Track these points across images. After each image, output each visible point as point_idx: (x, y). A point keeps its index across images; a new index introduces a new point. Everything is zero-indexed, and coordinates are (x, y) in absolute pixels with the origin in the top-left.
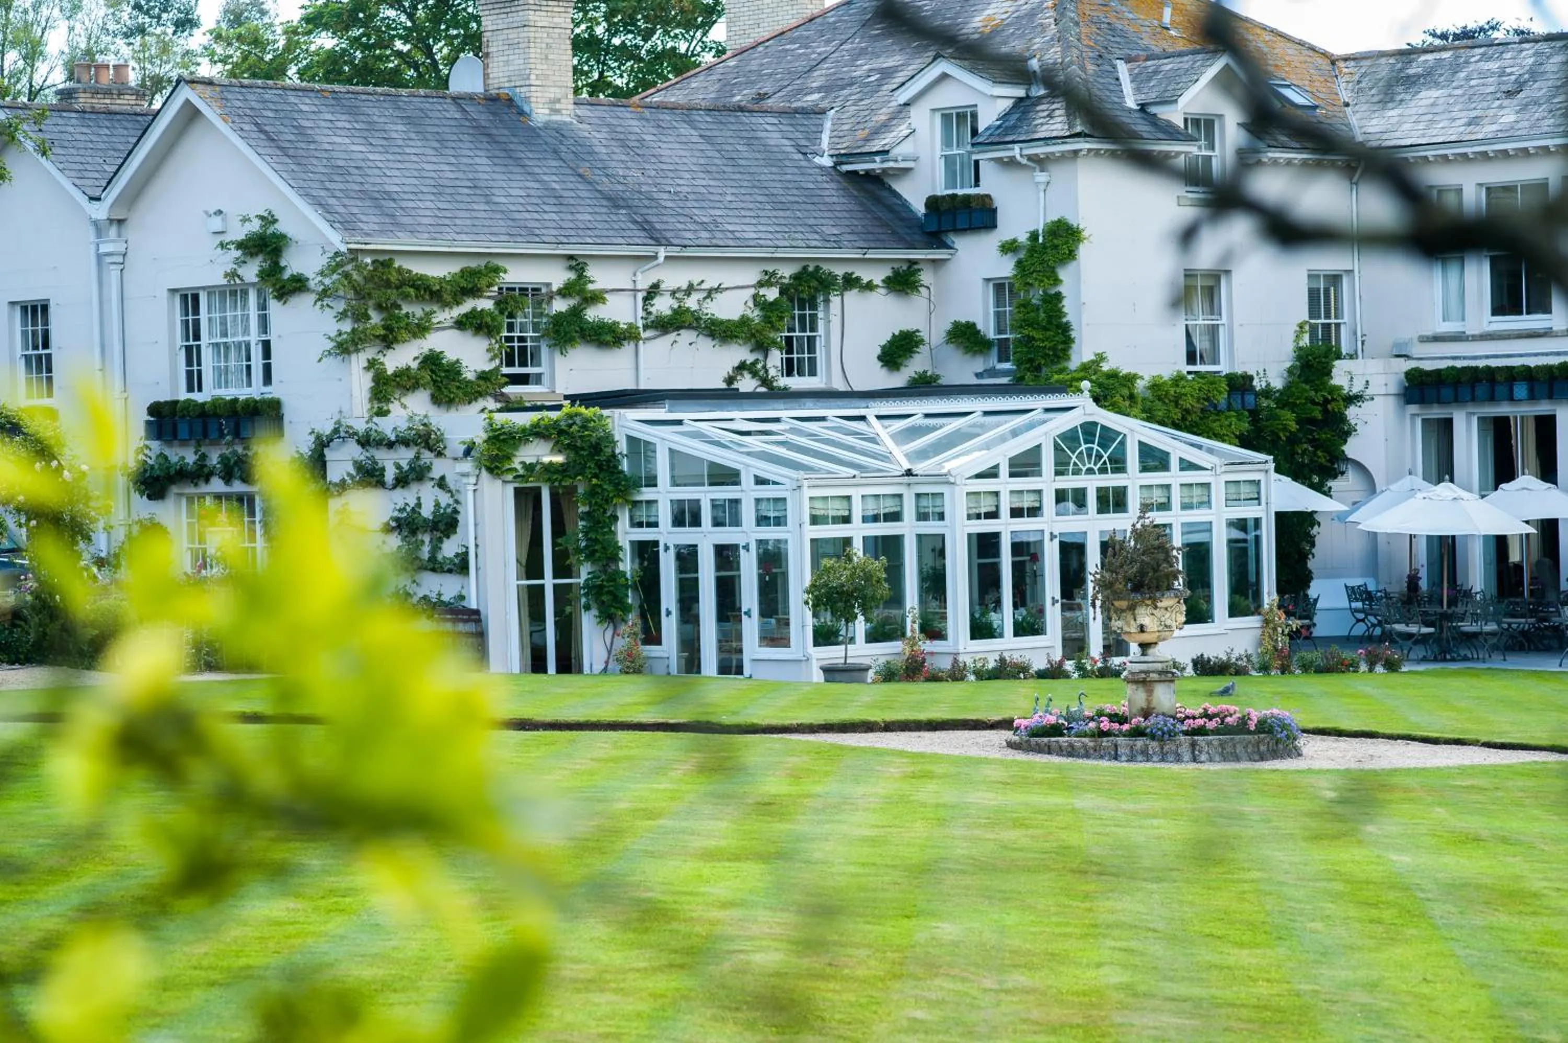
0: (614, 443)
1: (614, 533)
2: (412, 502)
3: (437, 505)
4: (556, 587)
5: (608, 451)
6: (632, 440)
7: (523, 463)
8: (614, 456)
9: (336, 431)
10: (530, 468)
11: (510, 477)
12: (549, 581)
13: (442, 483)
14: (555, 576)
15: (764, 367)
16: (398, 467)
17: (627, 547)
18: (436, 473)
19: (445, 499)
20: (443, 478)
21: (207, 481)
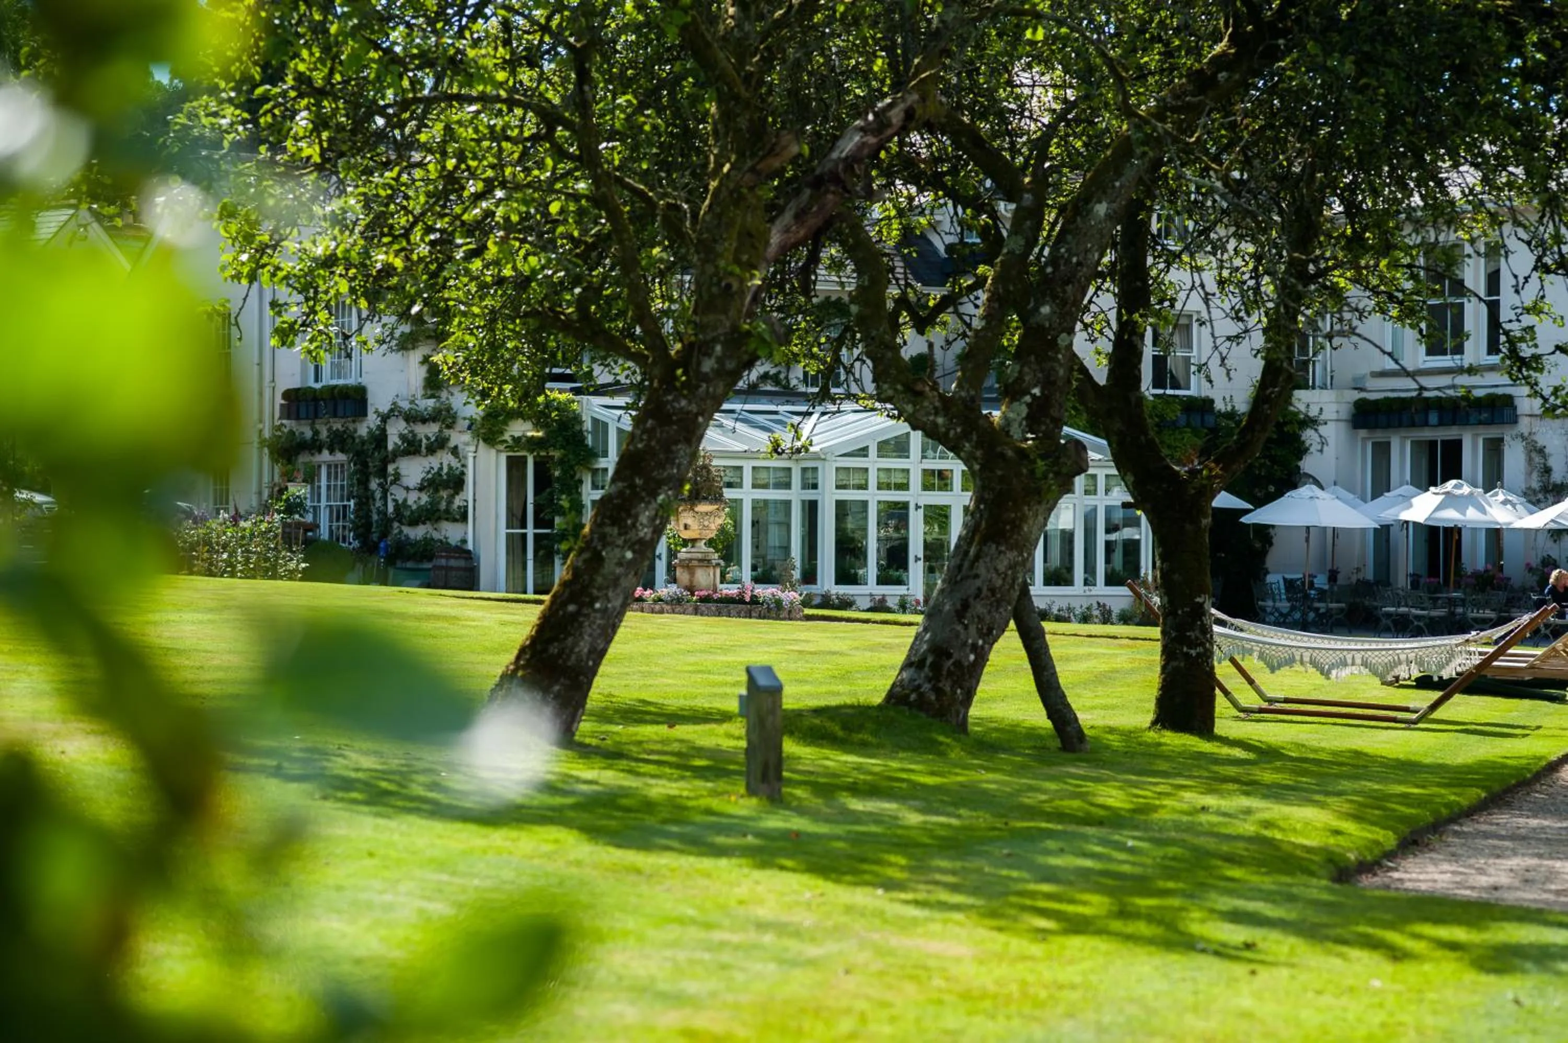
0: (581, 422)
1: (580, 494)
2: (436, 467)
3: (450, 468)
4: (536, 535)
5: (577, 428)
6: (595, 421)
7: (513, 437)
8: (581, 431)
9: (392, 410)
10: (517, 440)
11: (502, 447)
12: (530, 531)
13: (455, 451)
14: (536, 527)
15: (787, 378)
16: (428, 438)
17: (589, 505)
18: (452, 444)
19: (455, 463)
20: (456, 447)
21: (320, 452)
